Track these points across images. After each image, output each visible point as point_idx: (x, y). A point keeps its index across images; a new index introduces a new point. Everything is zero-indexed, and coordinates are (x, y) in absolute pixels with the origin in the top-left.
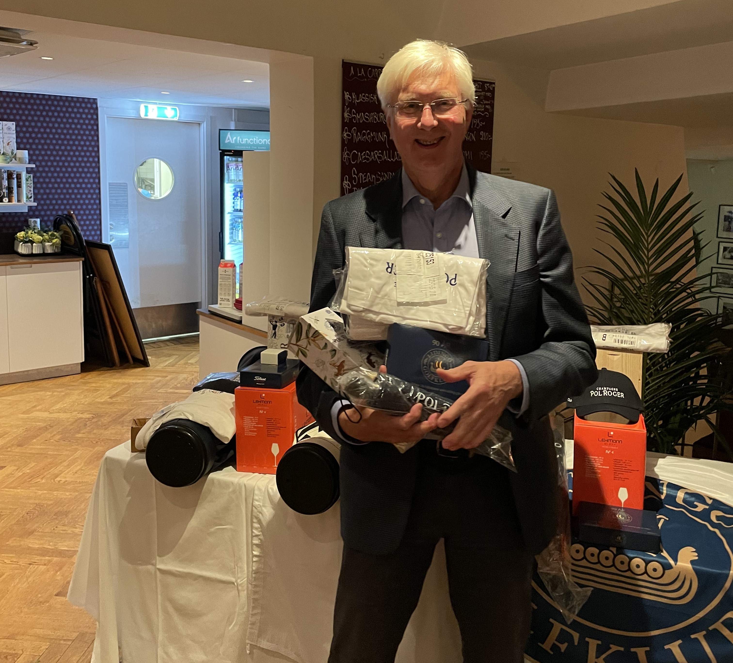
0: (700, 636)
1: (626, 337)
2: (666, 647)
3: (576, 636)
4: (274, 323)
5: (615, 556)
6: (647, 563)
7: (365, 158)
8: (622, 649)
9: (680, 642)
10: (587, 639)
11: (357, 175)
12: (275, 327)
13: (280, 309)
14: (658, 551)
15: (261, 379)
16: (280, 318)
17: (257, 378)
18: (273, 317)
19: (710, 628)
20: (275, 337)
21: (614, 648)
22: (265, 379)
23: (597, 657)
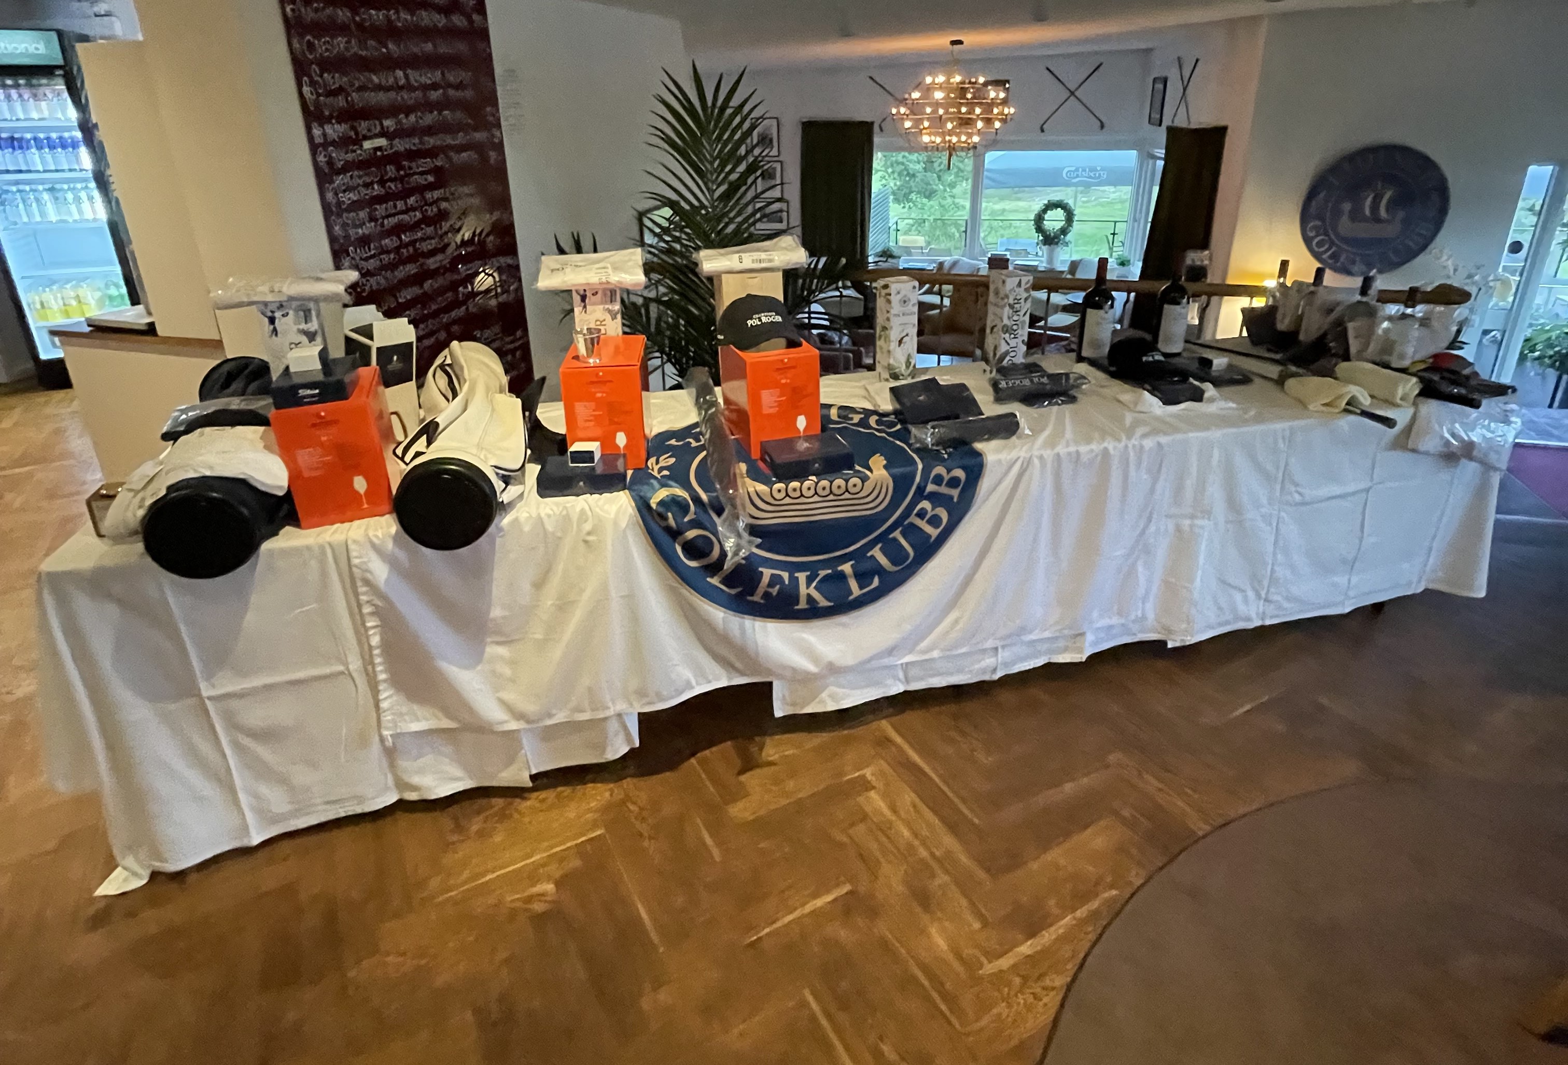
0: (897, 534)
1: (763, 256)
2: (869, 554)
3: (785, 575)
4: (270, 314)
5: (817, 484)
6: (847, 481)
7: (327, 50)
8: (830, 571)
9: (880, 545)
10: (796, 575)
11: (321, 76)
12: (272, 320)
13: (276, 290)
14: (851, 467)
15: (309, 392)
16: (278, 304)
17: (302, 392)
18: (266, 304)
19: (906, 523)
20: (276, 335)
21: (823, 573)
22: (317, 391)
23: (808, 587)
